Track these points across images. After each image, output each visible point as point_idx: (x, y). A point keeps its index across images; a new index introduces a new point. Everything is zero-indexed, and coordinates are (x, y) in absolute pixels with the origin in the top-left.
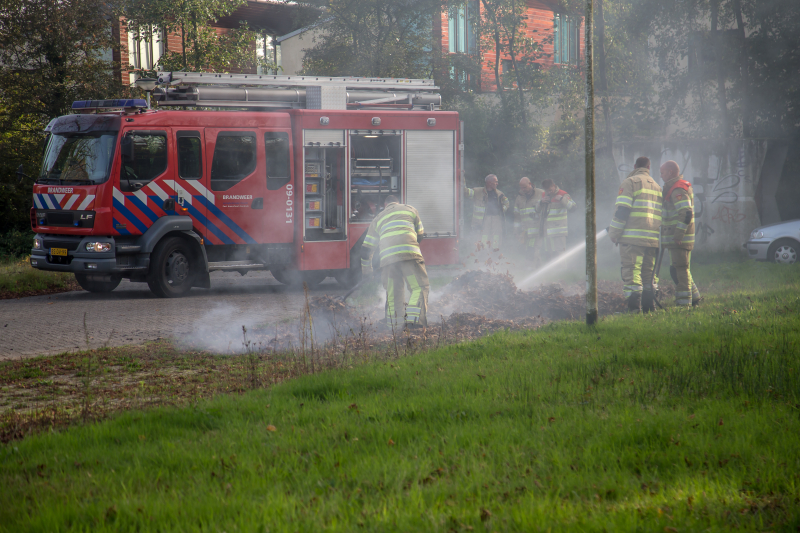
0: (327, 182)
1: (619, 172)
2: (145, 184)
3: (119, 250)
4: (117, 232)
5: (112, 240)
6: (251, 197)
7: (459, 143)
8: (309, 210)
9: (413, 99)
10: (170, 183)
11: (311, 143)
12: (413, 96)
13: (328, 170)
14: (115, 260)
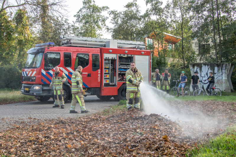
0: (111, 69)
1: (191, 71)
2: (52, 68)
3: (43, 89)
4: (43, 83)
5: (41, 86)
6: (87, 73)
7: (150, 59)
8: (105, 78)
9: (137, 47)
10: (61, 68)
11: (106, 58)
12: (137, 46)
13: (112, 66)
14: (42, 92)
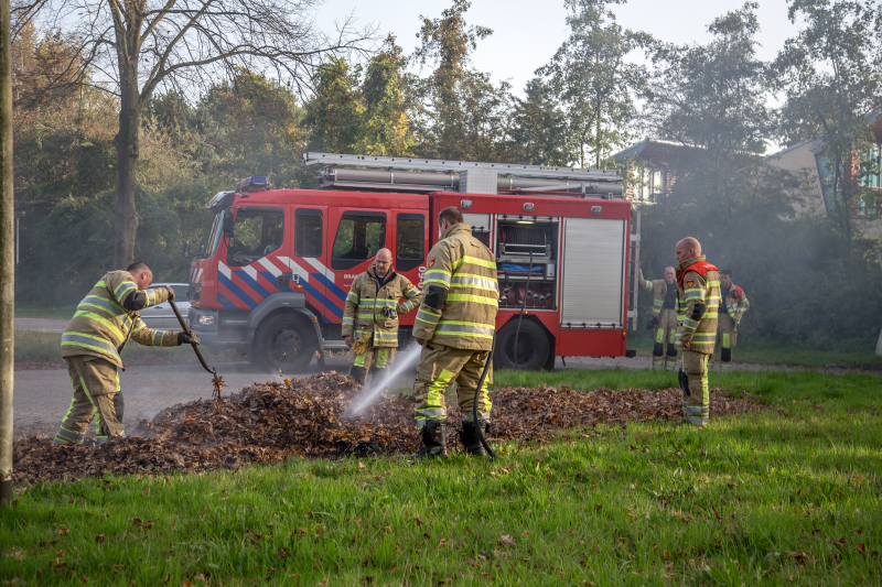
2: (255, 260)
3: (223, 324)
4: (221, 306)
5: (217, 314)
7: (632, 233)
9: (587, 188)
10: (285, 260)
